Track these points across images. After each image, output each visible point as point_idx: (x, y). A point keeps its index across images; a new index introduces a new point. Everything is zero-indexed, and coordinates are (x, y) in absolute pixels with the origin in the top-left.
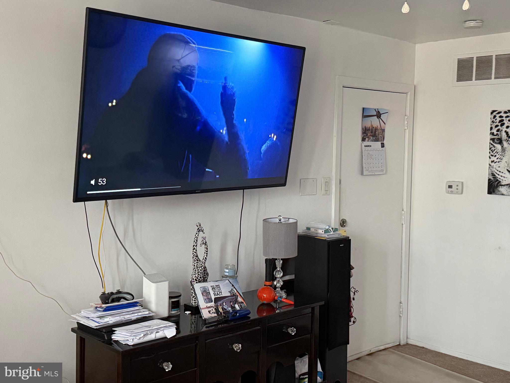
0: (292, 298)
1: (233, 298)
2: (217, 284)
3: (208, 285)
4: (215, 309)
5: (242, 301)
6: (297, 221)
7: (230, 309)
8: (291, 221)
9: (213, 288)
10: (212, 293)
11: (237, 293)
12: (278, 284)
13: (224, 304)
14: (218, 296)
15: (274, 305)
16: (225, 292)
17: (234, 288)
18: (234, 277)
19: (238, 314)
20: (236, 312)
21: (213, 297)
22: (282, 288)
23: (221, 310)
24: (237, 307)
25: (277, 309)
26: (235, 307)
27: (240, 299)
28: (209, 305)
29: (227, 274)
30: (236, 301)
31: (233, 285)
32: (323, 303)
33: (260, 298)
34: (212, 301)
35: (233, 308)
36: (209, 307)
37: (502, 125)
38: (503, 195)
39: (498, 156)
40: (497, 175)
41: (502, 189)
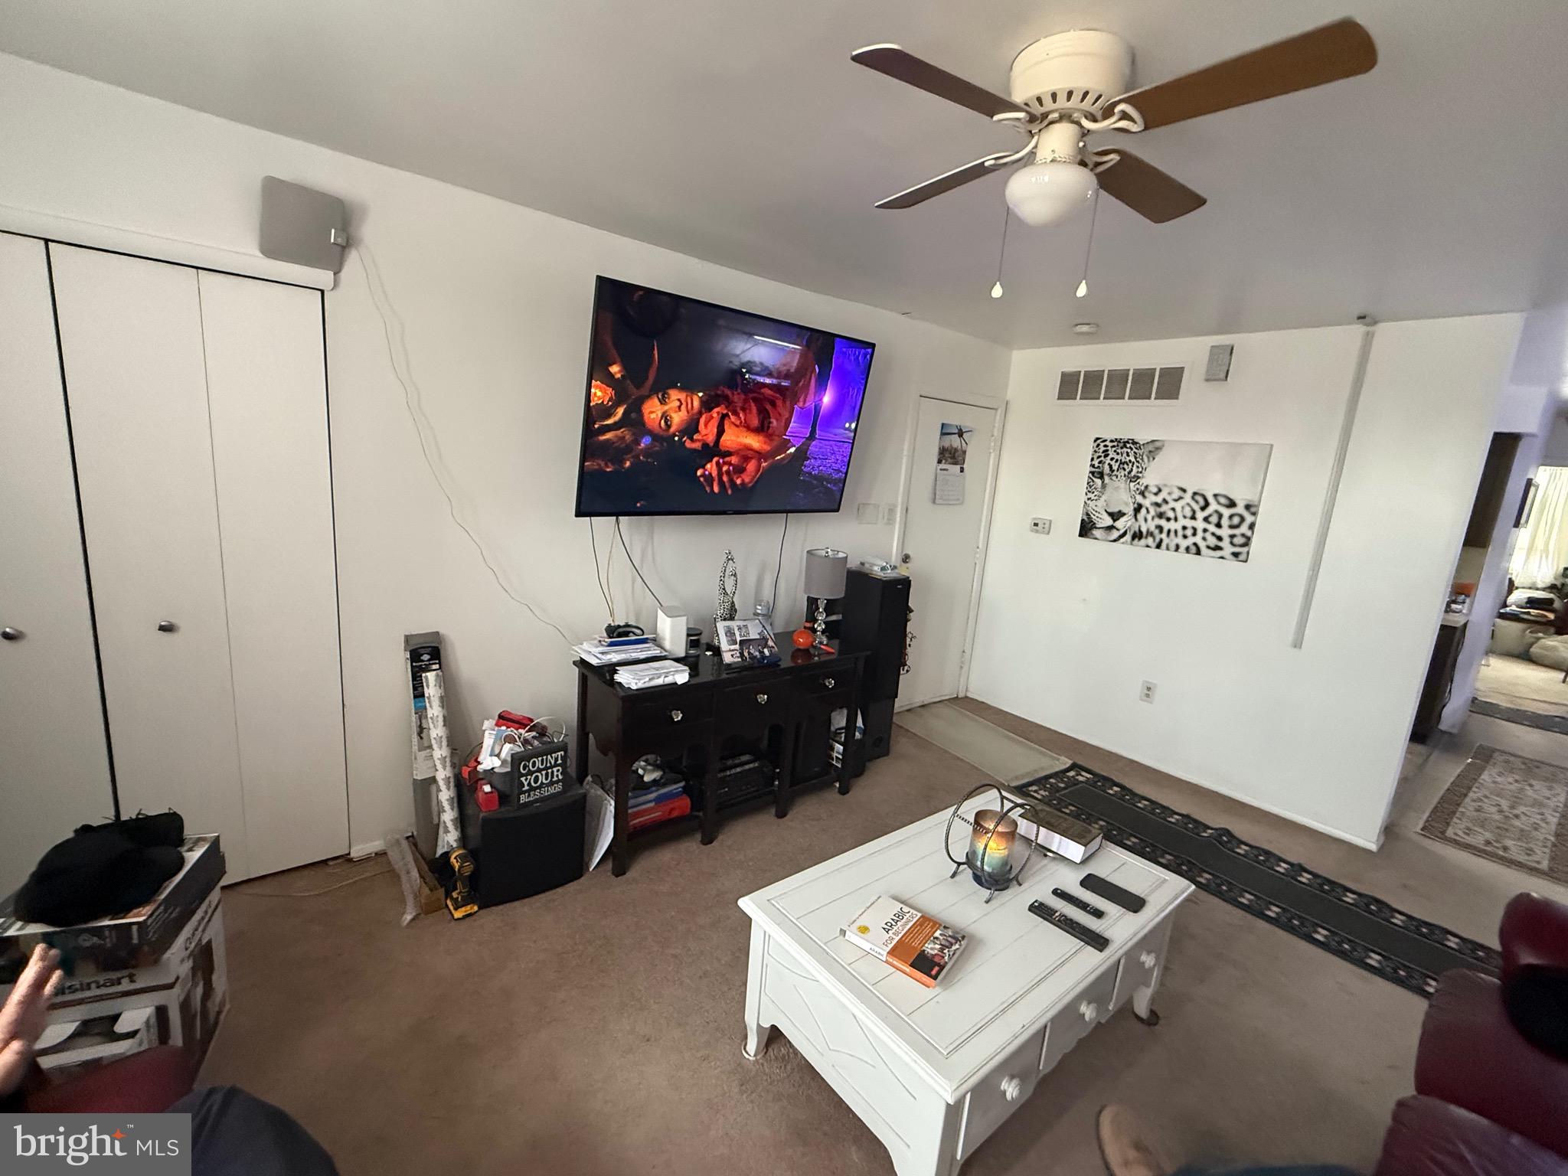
0: (836, 642)
1: (763, 641)
2: (745, 623)
3: (734, 624)
4: (740, 653)
5: (774, 645)
6: (847, 557)
7: (757, 653)
8: (841, 555)
9: (740, 629)
10: (737, 633)
11: (768, 636)
12: (820, 627)
13: (751, 647)
14: (745, 638)
15: (812, 651)
16: (754, 634)
17: (765, 629)
18: (768, 616)
19: (765, 661)
20: (763, 657)
21: (738, 639)
22: (823, 632)
23: (746, 654)
24: (766, 651)
25: (815, 656)
26: (763, 652)
27: (770, 643)
28: (733, 647)
29: (759, 611)
30: (766, 646)
31: (764, 626)
32: (869, 653)
33: (795, 642)
34: (737, 644)
35: (762, 653)
36: (733, 650)
37: (1106, 456)
38: (1096, 539)
39: (1096, 493)
40: (1092, 516)
41: (1096, 533)
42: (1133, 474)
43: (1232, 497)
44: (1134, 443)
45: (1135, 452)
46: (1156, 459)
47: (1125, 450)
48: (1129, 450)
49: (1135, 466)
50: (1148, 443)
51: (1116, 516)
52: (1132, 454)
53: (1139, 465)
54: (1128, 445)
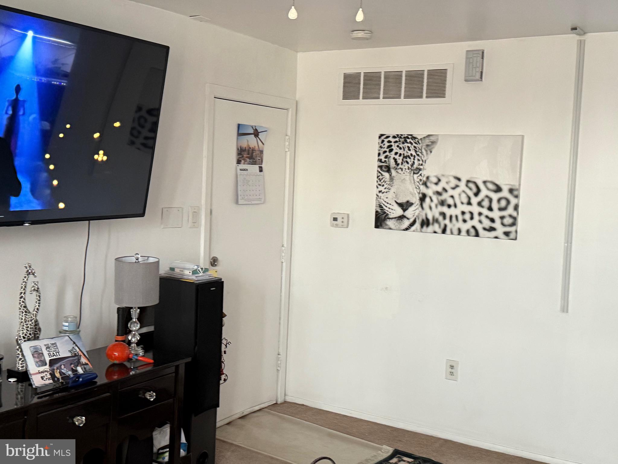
0: (150, 355)
1: (75, 359)
2: (53, 341)
5: (87, 362)
7: (70, 373)
8: (151, 260)
9: (48, 347)
11: (80, 353)
12: (134, 338)
13: (63, 367)
14: (55, 357)
15: (127, 364)
16: (64, 352)
17: (76, 345)
18: (76, 332)
19: (81, 380)
22: (138, 344)
23: (58, 375)
25: (132, 370)
26: (76, 371)
27: (83, 360)
29: (66, 329)
31: (74, 343)
32: (189, 360)
33: (109, 356)
34: (46, 364)
35: (74, 371)
36: (42, 372)
37: (391, 151)
38: (390, 229)
39: (385, 186)
40: (385, 207)
41: (390, 223)
42: (415, 166)
43: (498, 183)
44: (414, 138)
45: (415, 147)
46: (433, 152)
47: (406, 145)
48: (409, 145)
49: (416, 159)
50: (424, 138)
51: (405, 206)
52: (412, 148)
53: (420, 158)
54: (408, 140)
